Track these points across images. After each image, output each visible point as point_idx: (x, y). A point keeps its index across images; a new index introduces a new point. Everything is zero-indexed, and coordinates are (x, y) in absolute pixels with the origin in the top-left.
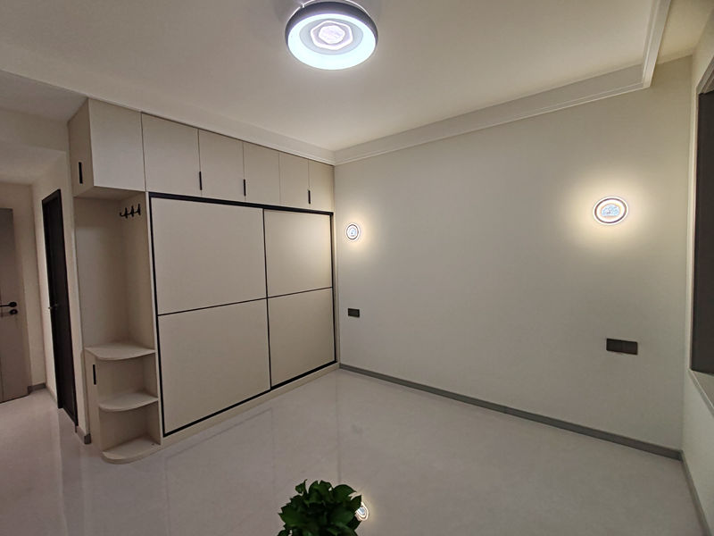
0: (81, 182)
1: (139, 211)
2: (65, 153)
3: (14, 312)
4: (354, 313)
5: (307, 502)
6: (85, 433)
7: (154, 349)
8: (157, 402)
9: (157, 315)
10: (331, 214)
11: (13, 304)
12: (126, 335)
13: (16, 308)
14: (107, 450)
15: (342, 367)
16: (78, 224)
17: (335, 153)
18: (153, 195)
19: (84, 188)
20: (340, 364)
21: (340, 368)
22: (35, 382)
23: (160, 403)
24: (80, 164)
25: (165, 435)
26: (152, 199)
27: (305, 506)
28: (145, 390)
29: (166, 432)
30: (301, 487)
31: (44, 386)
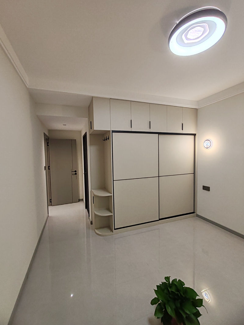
0: (91, 129)
1: (108, 138)
2: (87, 119)
3: (76, 174)
4: (206, 188)
5: (169, 290)
6: (91, 220)
7: (112, 194)
8: (112, 215)
9: (113, 180)
10: (195, 135)
11: (76, 171)
12: (104, 187)
13: (77, 172)
14: (97, 229)
15: (198, 216)
16: (90, 145)
17: (198, 102)
18: (113, 131)
19: (92, 131)
20: (197, 214)
21: (197, 216)
22: (81, 198)
23: (113, 216)
24: (91, 122)
25: (115, 229)
26: (113, 133)
27: (168, 291)
28: (109, 209)
29: (115, 228)
30: (167, 278)
31: (83, 200)
